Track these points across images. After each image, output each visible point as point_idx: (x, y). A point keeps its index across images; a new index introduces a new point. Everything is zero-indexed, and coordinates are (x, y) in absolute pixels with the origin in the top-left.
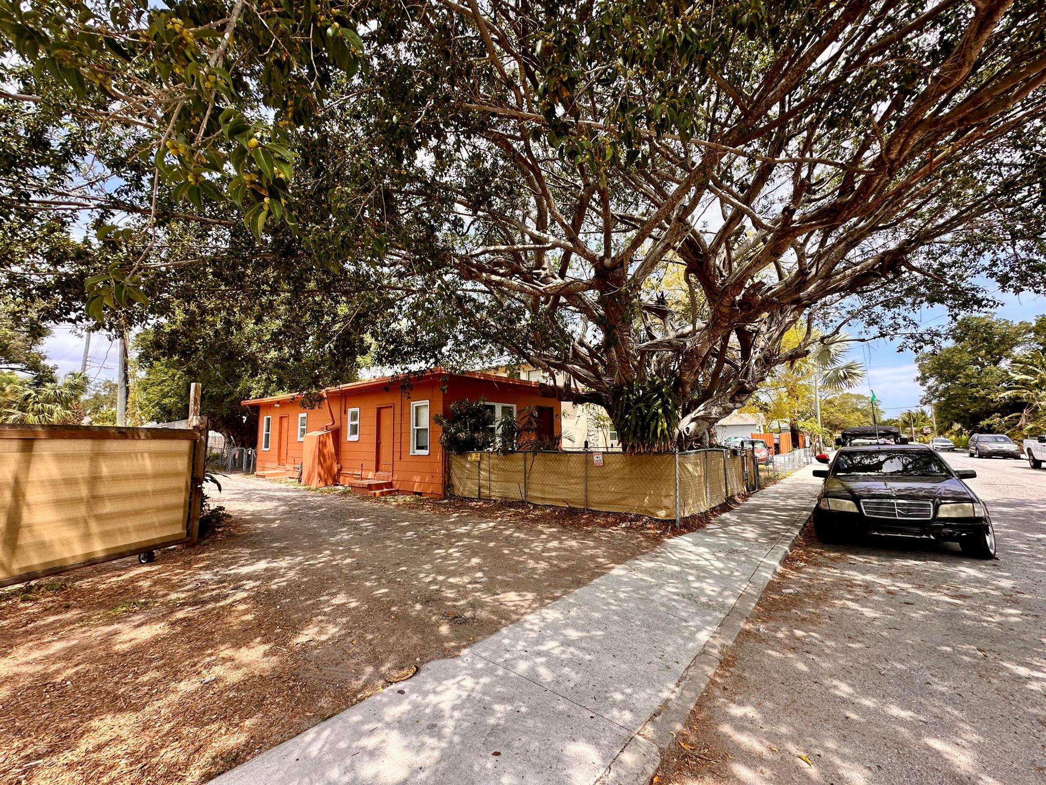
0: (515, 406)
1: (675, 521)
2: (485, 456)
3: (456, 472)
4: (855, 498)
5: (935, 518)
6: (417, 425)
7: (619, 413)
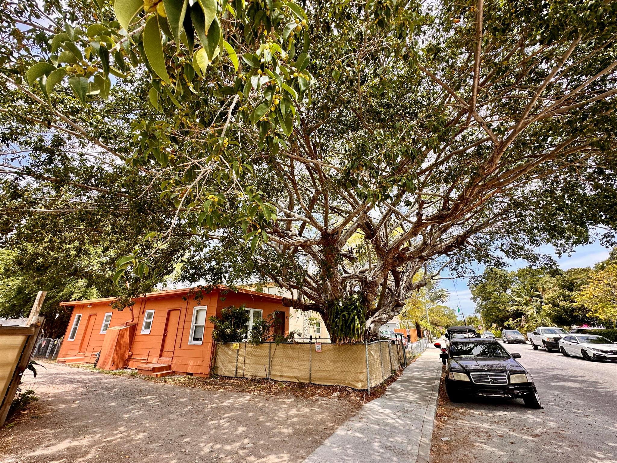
0: (262, 311)
1: (367, 390)
2: (243, 345)
3: (221, 357)
4: (467, 372)
5: (510, 384)
6: (196, 323)
7: (332, 317)
